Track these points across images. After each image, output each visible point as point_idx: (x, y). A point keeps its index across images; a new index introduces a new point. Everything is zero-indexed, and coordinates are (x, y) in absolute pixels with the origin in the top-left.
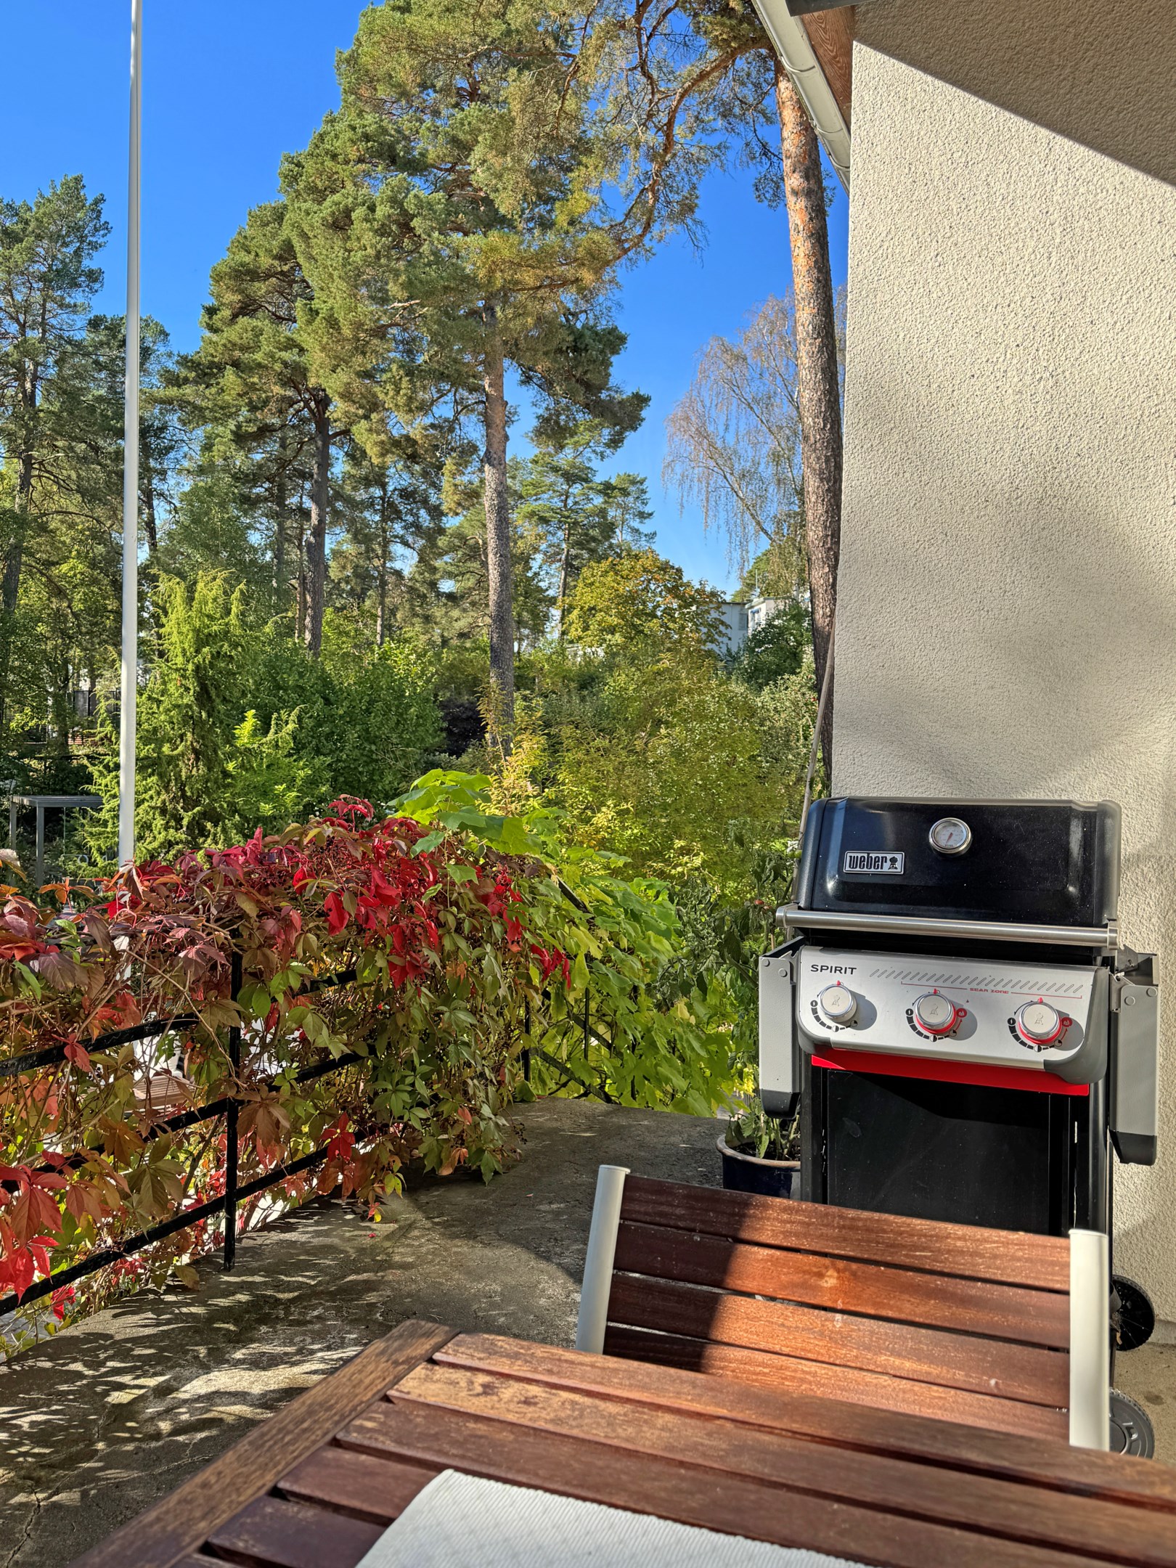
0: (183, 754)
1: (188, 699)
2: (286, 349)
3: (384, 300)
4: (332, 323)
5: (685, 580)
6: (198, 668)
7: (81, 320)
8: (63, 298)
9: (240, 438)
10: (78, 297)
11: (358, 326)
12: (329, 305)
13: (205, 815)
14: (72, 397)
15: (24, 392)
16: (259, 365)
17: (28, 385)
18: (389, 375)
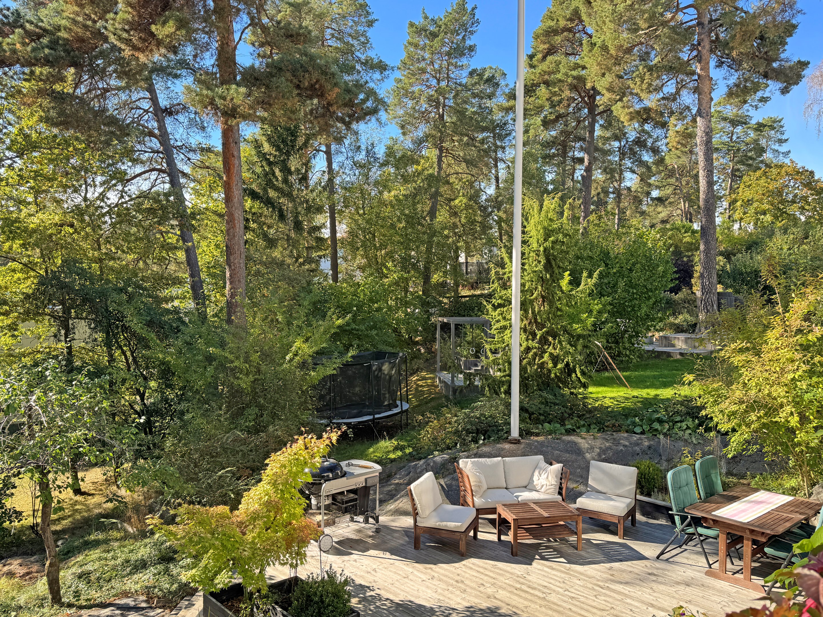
0: (536, 298)
1: (540, 267)
2: (574, 69)
3: (636, 30)
4: (605, 48)
5: (816, 178)
6: (545, 249)
7: (465, 73)
8: (456, 62)
9: (546, 124)
10: (464, 61)
11: (620, 47)
12: (602, 39)
13: (547, 333)
14: (461, 113)
15: (439, 114)
16: (560, 81)
17: (441, 110)
18: (637, 73)
